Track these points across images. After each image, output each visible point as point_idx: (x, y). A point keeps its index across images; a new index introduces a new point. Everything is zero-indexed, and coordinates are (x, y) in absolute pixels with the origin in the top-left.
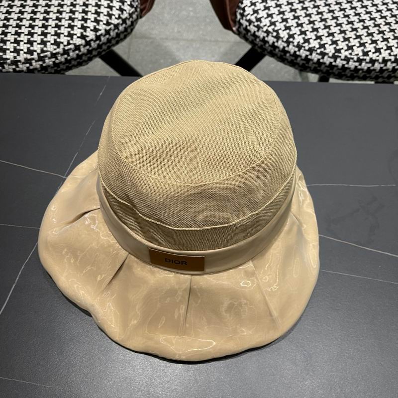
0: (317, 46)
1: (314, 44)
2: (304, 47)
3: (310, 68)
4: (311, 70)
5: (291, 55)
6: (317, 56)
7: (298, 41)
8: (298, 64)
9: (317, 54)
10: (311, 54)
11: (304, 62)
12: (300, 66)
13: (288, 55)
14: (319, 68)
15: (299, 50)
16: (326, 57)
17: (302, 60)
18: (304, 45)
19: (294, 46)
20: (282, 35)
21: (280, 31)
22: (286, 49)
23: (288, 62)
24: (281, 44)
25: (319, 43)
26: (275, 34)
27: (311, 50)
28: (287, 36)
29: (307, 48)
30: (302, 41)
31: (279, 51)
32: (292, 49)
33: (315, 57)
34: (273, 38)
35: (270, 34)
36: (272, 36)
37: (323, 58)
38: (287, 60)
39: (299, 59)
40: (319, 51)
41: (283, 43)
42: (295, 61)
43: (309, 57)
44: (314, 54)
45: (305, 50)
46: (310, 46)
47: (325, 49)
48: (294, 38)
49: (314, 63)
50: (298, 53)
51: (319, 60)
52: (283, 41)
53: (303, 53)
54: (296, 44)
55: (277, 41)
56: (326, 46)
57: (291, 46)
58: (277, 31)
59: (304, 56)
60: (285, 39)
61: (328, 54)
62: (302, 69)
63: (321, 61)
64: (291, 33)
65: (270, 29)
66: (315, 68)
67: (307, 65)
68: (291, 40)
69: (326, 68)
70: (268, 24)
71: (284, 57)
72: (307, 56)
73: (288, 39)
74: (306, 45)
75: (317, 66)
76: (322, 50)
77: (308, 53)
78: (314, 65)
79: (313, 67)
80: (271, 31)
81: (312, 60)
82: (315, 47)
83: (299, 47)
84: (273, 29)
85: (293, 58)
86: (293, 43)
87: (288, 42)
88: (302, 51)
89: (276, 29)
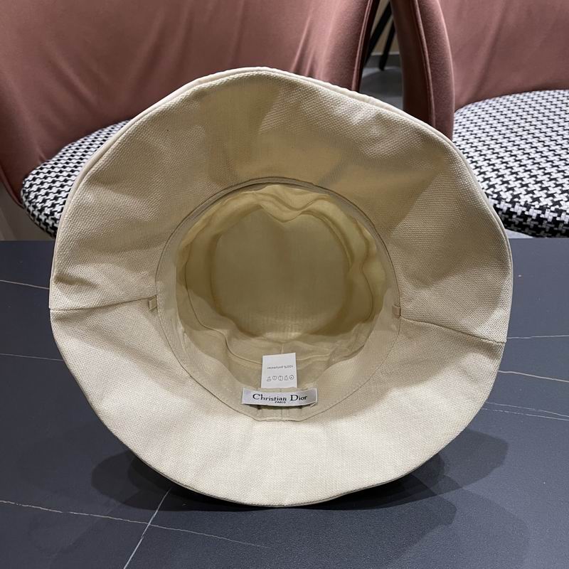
0: (551, 204)
1: (546, 202)
2: (534, 206)
3: (544, 229)
4: (546, 232)
5: (518, 217)
6: (552, 214)
7: (525, 200)
8: (528, 226)
9: (552, 211)
10: (544, 213)
11: (536, 223)
12: (530, 229)
13: (514, 216)
14: (556, 229)
15: (528, 210)
16: (563, 214)
17: (533, 220)
18: (533, 204)
19: (521, 206)
20: (504, 197)
21: (501, 193)
22: (512, 210)
23: (515, 226)
24: (504, 206)
25: (552, 201)
26: (495, 196)
27: (543, 209)
28: (511, 197)
29: (537, 207)
30: (530, 200)
31: (503, 213)
32: (518, 209)
33: (549, 215)
34: (493, 200)
35: (490, 197)
36: (493, 199)
37: (559, 216)
38: (514, 223)
39: (529, 220)
40: (553, 209)
41: (507, 204)
42: (524, 223)
43: (542, 216)
44: (547, 212)
45: (535, 209)
46: (541, 204)
47: (560, 205)
48: (519, 198)
49: (549, 223)
50: (527, 213)
51: (554, 218)
52: (506, 202)
53: (533, 212)
54: (523, 203)
55: (499, 203)
56: (561, 202)
57: (517, 206)
58: (498, 193)
59: (534, 216)
60: (508, 200)
61: (565, 211)
62: (534, 232)
63: (558, 219)
64: (515, 193)
65: (489, 192)
66: (551, 228)
67: (539, 226)
68: (516, 200)
69: (566, 228)
70: (486, 187)
71: (510, 220)
72: (539, 215)
73: (512, 199)
74: (536, 203)
75: (553, 226)
76: (557, 207)
77: (540, 212)
78: (550, 225)
79: (548, 229)
80: (491, 193)
81: (546, 219)
82: (547, 205)
83: (527, 206)
84: (493, 192)
85: (521, 220)
86: (519, 202)
87: (513, 203)
88: (531, 210)
89: (496, 191)
